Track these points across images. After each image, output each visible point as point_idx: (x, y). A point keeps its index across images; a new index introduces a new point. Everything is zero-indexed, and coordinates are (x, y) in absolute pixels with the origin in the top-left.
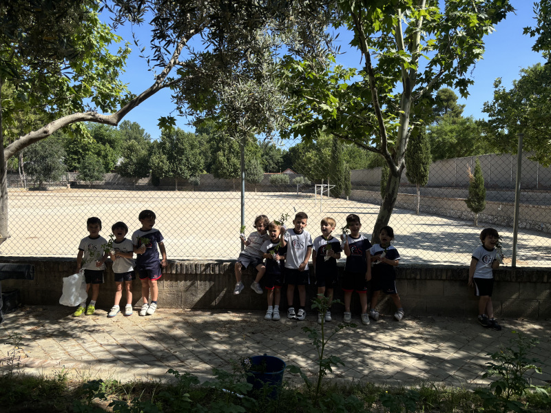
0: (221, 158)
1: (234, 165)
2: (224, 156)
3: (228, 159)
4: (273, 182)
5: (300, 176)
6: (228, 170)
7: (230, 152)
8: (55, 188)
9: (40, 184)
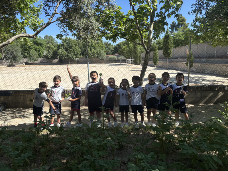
2: (89, 48)
4: (110, 59)
5: (121, 56)
6: (91, 55)
8: (18, 65)
9: (12, 64)
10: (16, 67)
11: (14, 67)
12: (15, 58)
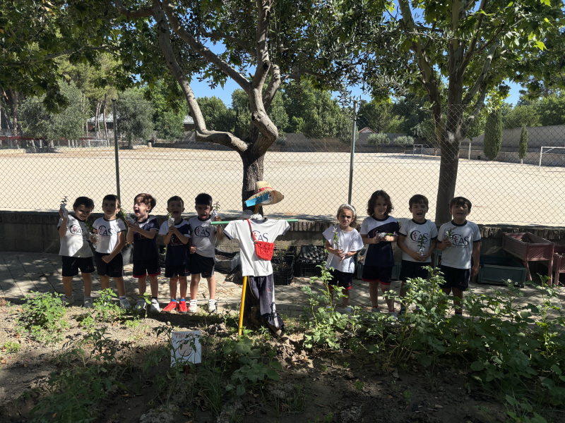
0: (316, 116)
1: (330, 124)
2: (318, 114)
3: (322, 117)
4: (372, 141)
7: (325, 109)
8: (138, 146)
9: (130, 143)
11: (128, 152)
12: (138, 129)
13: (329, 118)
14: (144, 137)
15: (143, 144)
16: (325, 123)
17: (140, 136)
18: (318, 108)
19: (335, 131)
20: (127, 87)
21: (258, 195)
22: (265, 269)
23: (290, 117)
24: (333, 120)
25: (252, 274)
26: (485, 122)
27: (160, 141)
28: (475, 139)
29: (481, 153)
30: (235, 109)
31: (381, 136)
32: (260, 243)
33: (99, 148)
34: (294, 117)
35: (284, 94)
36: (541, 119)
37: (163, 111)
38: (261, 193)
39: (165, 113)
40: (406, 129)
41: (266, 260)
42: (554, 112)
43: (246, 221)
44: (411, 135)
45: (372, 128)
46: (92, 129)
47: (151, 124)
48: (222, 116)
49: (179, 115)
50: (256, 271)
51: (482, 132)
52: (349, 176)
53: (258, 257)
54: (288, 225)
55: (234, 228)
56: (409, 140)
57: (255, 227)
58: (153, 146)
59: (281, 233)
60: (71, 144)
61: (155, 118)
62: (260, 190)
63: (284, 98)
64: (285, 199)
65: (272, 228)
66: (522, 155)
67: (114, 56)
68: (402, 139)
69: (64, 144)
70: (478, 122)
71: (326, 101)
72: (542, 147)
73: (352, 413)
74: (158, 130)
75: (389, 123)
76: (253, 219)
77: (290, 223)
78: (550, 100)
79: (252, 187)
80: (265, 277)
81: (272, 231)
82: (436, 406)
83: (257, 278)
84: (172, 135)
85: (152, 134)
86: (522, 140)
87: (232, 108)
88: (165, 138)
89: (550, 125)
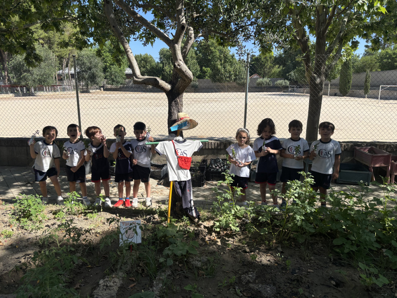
0: (219, 67)
1: (230, 72)
2: (221, 65)
3: (224, 67)
4: (259, 84)
5: (281, 80)
6: (225, 76)
7: (225, 61)
8: (94, 91)
9: (87, 88)
10: (90, 95)
11: (87, 95)
12: (93, 78)
13: (228, 67)
14: (97, 84)
15: (97, 89)
16: (226, 71)
17: (95, 83)
18: (221, 61)
19: (233, 77)
20: (84, 48)
21: (179, 123)
22: (185, 176)
23: (201, 67)
24: (231, 69)
25: (176, 179)
26: (340, 68)
27: (109, 86)
28: (333, 81)
29: (337, 91)
30: (162, 62)
31: (266, 80)
32: (182, 158)
33: (65, 92)
34: (204, 68)
35: (196, 51)
36: (380, 66)
37: (111, 65)
38: (182, 121)
39: (112, 66)
40: (283, 75)
41: (186, 169)
42: (390, 61)
43: (171, 142)
44: (287, 79)
45: (259, 74)
46: (61, 78)
47: (102, 74)
48: (152, 68)
49: (122, 67)
50: (179, 177)
51: (338, 76)
52: (244, 108)
53: (180, 167)
54: (201, 144)
55: (163, 146)
56: (285, 83)
57: (178, 146)
58: (104, 90)
59: (196, 150)
60: (46, 90)
61: (105, 70)
62: (181, 119)
63: (196, 54)
64: (199, 126)
65: (190, 146)
66: (366, 92)
67: (74, 25)
68: (281, 82)
69: (41, 89)
70: (335, 69)
71: (227, 55)
72: (381, 86)
73: (249, 277)
74: (107, 79)
75: (271, 71)
76: (176, 140)
77: (202, 142)
78: (387, 52)
79: (175, 117)
80: (186, 181)
81: (189, 148)
82: (309, 270)
83: (180, 183)
84: (118, 82)
85: (103, 82)
86: (366, 81)
87: (159, 62)
88: (113, 84)
89: (386, 70)
